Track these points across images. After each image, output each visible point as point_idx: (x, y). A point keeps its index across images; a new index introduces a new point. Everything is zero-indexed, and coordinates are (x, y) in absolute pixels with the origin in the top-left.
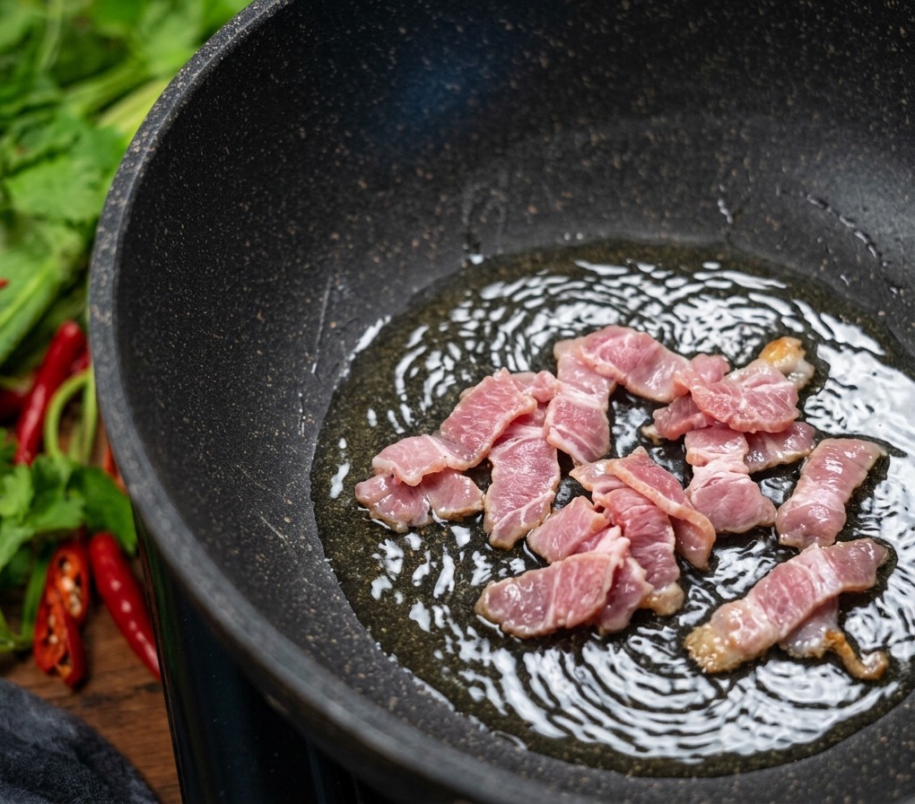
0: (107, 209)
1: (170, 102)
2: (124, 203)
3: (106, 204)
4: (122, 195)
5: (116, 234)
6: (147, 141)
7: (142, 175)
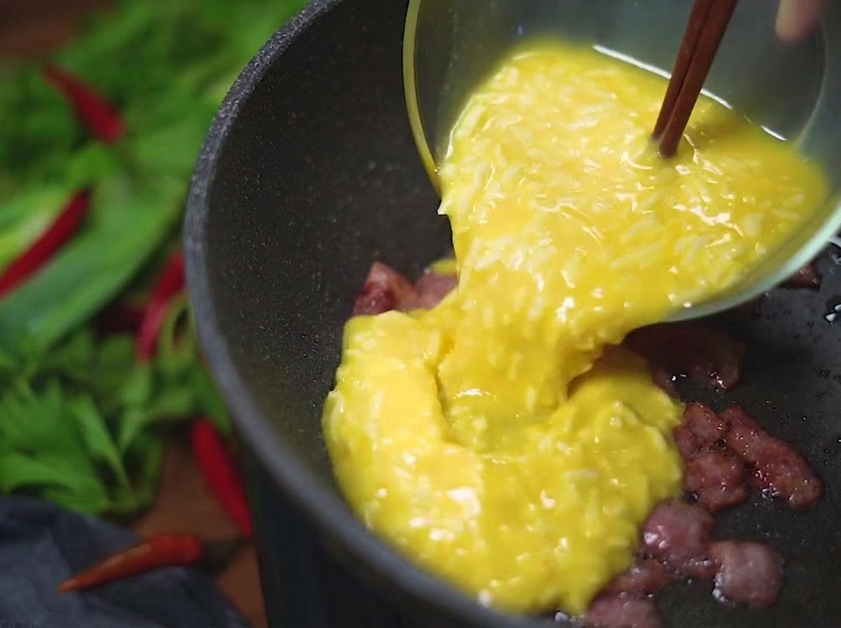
0: (200, 162)
1: (248, 78)
2: (212, 157)
3: (199, 159)
4: (211, 151)
5: (206, 182)
6: (231, 108)
7: (227, 134)
